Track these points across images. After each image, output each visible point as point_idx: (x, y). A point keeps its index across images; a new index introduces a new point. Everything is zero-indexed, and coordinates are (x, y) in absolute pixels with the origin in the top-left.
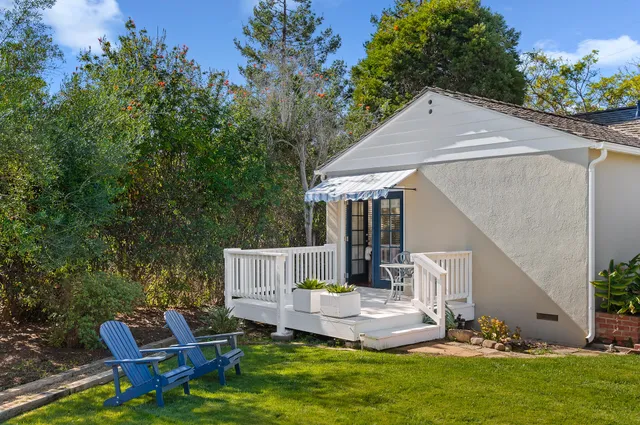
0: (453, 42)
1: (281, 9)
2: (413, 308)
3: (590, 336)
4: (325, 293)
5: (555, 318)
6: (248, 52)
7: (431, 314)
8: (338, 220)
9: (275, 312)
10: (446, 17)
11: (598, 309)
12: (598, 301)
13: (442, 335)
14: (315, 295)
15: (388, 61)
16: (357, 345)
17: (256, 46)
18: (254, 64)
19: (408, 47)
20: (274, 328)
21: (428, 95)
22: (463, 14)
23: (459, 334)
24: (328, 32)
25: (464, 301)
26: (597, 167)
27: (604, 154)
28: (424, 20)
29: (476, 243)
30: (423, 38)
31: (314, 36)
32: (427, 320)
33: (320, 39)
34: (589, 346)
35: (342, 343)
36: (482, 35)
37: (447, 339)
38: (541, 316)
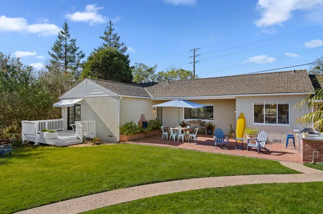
1: (65, 43)
2: (76, 135)
3: (118, 140)
4: (47, 133)
5: (112, 136)
6: (52, 55)
7: (79, 137)
8: (65, 113)
9: (34, 138)
10: (108, 54)
11: (120, 134)
12: (120, 132)
13: (82, 142)
14: (45, 133)
15: (90, 65)
16: (54, 146)
17: (55, 54)
18: (55, 60)
19: (97, 61)
20: (34, 143)
21: (86, 79)
22: (113, 54)
23: (85, 142)
24: (81, 52)
25: (94, 133)
26: (120, 100)
27: (121, 98)
28: (102, 54)
31: (77, 52)
32: (79, 139)
33: (78, 54)
34: (118, 143)
35: (51, 146)
36: (116, 60)
37: (83, 143)
38: (109, 136)
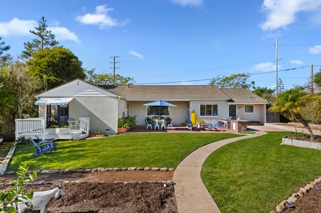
0: (66, 62)
2: (81, 130)
3: (117, 132)
5: (109, 130)
7: (85, 131)
8: (45, 111)
11: (118, 127)
12: (118, 126)
13: (88, 136)
14: (58, 129)
16: (72, 140)
21: (77, 80)
26: (118, 100)
29: (90, 115)
30: (57, 59)
32: (85, 133)
34: (117, 134)
37: (90, 136)
38: (106, 130)
